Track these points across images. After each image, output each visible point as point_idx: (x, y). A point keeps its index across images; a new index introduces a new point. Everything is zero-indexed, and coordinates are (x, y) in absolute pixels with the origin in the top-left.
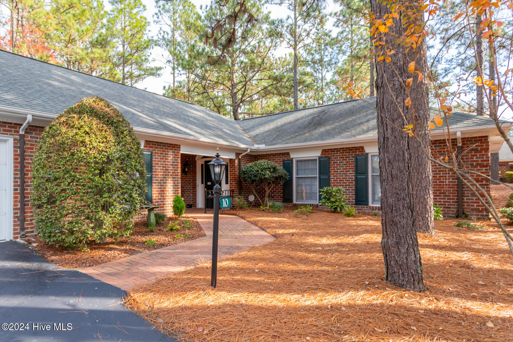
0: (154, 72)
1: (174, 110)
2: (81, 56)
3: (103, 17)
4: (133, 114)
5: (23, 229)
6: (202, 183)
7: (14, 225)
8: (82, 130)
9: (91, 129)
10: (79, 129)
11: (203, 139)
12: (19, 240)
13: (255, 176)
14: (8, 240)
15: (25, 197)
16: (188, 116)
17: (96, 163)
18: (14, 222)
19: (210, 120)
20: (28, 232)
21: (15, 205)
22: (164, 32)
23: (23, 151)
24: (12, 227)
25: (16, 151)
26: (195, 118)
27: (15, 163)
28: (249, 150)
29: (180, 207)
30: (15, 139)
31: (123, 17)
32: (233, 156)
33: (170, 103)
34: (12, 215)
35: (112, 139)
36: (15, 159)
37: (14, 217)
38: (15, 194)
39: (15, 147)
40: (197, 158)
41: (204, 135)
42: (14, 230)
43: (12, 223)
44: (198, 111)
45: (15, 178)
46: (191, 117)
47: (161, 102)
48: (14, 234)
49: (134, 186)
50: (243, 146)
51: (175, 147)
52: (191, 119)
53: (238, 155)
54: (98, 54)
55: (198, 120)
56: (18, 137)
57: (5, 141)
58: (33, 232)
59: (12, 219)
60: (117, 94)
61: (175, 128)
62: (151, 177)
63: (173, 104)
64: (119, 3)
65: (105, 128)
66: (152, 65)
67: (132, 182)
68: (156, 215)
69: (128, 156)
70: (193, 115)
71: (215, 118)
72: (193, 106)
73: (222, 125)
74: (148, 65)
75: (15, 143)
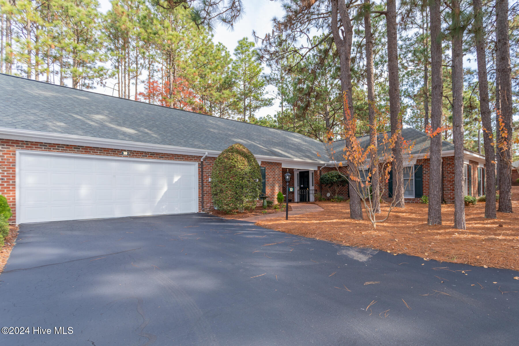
0: (268, 103)
1: (279, 139)
2: (216, 98)
3: (229, 63)
4: (255, 146)
5: (203, 207)
6: (298, 186)
7: (199, 205)
8: (234, 161)
9: (237, 160)
10: (232, 160)
11: (296, 159)
12: (201, 212)
13: (327, 181)
14: (196, 212)
15: (203, 192)
16: (288, 143)
17: (240, 175)
18: (199, 203)
19: (303, 145)
20: (205, 209)
21: (199, 196)
22: (274, 74)
23: (202, 170)
24: (198, 206)
25: (199, 169)
26: (293, 145)
27: (199, 175)
28: (326, 165)
29: (281, 198)
30: (199, 164)
31: (244, 65)
32: (316, 169)
33: (277, 134)
34: (198, 200)
35: (246, 163)
36: (199, 173)
37: (199, 201)
38: (199, 190)
39: (199, 167)
40: (294, 170)
41: (296, 156)
42: (199, 207)
43: (198, 204)
44: (297, 138)
45: (199, 182)
46: (290, 143)
47: (271, 134)
48: (199, 209)
49: (256, 185)
50: (322, 162)
51: (279, 164)
52: (290, 145)
53: (319, 167)
54: (227, 94)
55: (295, 145)
56: (200, 163)
57: (194, 165)
58: (207, 209)
59: (198, 202)
60: (244, 132)
61: (279, 153)
62: (265, 182)
63: (279, 134)
64: (241, 54)
65: (244, 159)
66: (266, 97)
67: (256, 184)
68: (268, 202)
69: (254, 171)
70: (291, 142)
71: (308, 143)
72: (293, 134)
73: (311, 148)
74: (263, 97)
75: (199, 166)
